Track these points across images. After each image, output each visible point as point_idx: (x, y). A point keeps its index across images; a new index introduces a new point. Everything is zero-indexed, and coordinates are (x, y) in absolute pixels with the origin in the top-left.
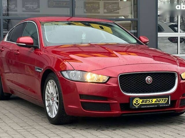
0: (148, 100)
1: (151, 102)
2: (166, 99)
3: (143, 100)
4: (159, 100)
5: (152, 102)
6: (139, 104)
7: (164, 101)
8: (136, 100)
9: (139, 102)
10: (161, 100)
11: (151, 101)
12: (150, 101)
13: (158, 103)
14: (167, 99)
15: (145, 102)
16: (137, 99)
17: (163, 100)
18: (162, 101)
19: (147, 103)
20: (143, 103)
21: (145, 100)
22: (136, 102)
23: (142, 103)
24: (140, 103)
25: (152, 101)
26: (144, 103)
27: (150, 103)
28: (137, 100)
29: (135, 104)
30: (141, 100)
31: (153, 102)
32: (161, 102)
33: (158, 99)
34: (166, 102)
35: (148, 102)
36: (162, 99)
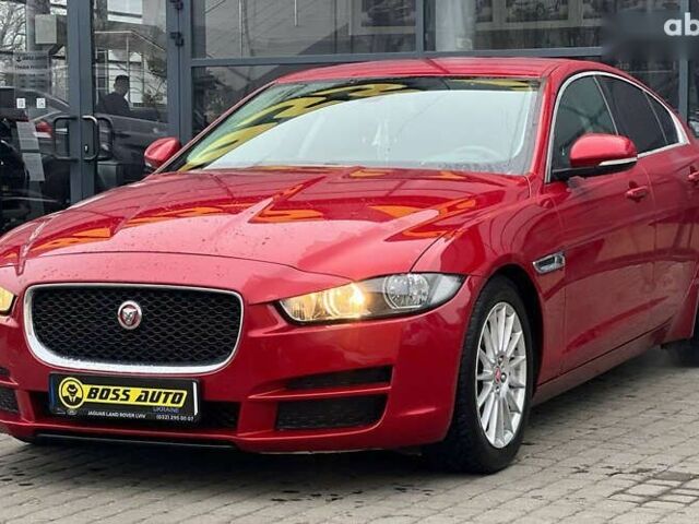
0: (112, 388)
1: (125, 397)
2: (181, 395)
3: (92, 389)
4: (154, 393)
5: (127, 399)
6: (81, 399)
7: (173, 402)
8: (67, 385)
9: (79, 395)
10: (163, 396)
11: (124, 393)
12: (118, 396)
13: (148, 403)
14: (185, 393)
15: (101, 398)
16: (73, 383)
17: (167, 394)
18: (165, 401)
19: (108, 401)
20: (95, 397)
21: (101, 388)
22: (68, 394)
23: (89, 397)
24: (85, 399)
25: (128, 396)
26: (97, 400)
27: (118, 402)
28: (72, 387)
29: (66, 399)
30: (87, 388)
31: (132, 401)
32: (160, 403)
33: (151, 391)
34: (181, 405)
35: (111, 395)
36: (163, 391)
